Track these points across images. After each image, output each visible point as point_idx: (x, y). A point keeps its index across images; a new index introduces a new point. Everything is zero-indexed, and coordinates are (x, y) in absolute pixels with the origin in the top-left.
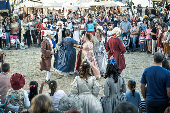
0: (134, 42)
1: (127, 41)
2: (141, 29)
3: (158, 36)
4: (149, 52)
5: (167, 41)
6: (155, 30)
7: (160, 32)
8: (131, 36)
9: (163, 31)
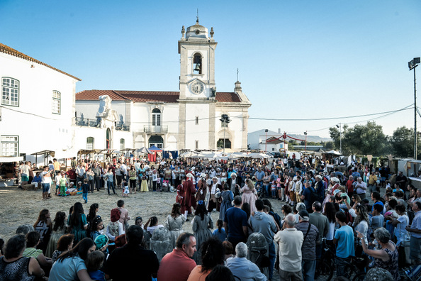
0: (267, 190)
1: (260, 189)
2: (272, 179)
3: (285, 185)
4: (280, 199)
5: (292, 190)
6: (283, 180)
7: (287, 181)
8: (264, 184)
9: (289, 181)
